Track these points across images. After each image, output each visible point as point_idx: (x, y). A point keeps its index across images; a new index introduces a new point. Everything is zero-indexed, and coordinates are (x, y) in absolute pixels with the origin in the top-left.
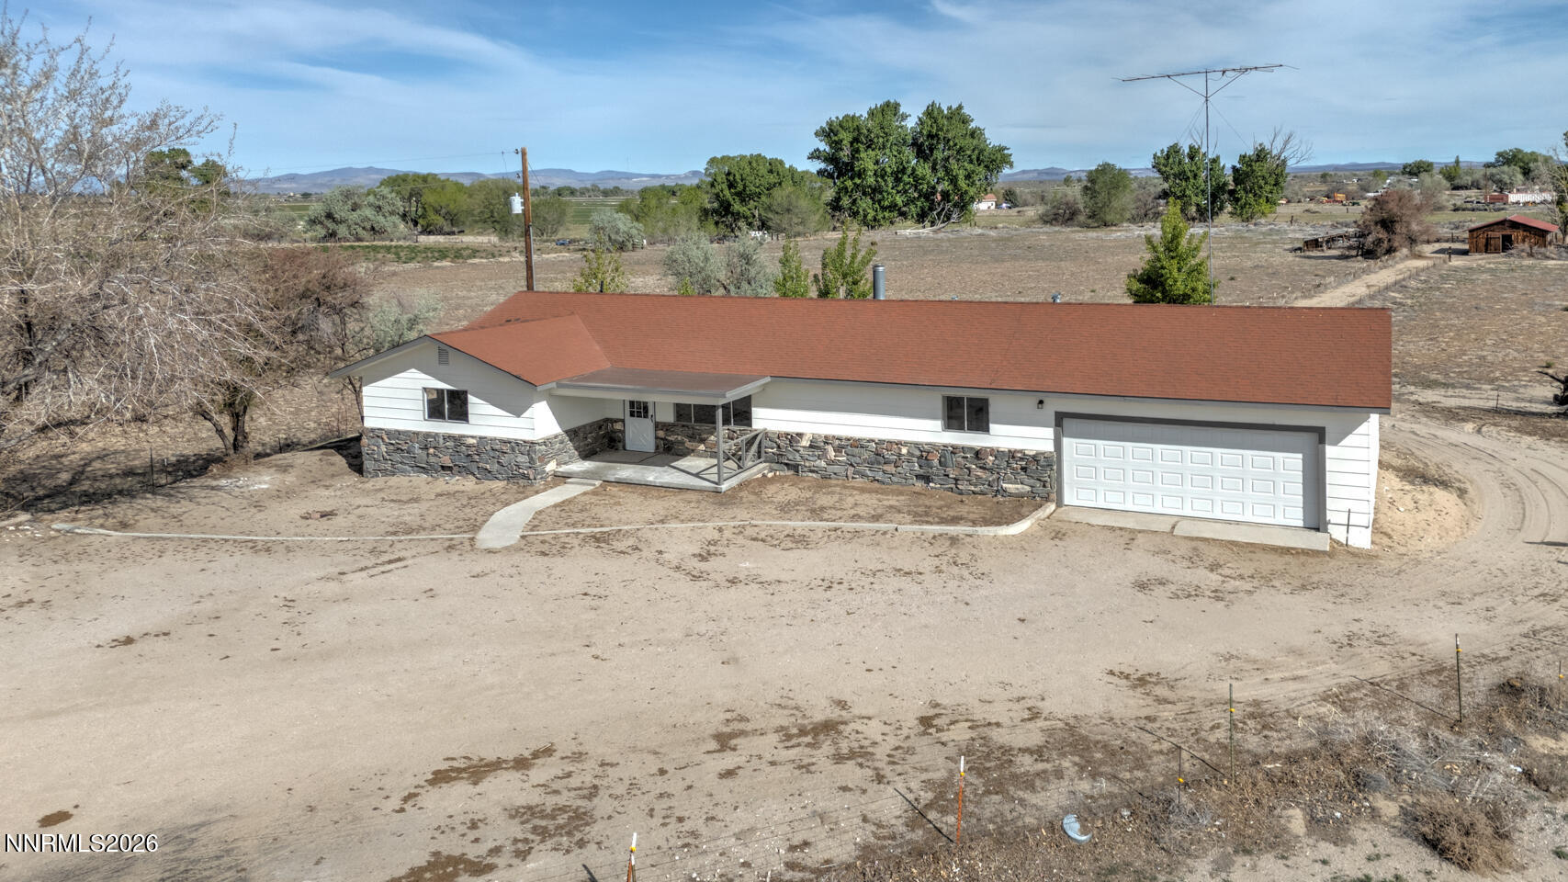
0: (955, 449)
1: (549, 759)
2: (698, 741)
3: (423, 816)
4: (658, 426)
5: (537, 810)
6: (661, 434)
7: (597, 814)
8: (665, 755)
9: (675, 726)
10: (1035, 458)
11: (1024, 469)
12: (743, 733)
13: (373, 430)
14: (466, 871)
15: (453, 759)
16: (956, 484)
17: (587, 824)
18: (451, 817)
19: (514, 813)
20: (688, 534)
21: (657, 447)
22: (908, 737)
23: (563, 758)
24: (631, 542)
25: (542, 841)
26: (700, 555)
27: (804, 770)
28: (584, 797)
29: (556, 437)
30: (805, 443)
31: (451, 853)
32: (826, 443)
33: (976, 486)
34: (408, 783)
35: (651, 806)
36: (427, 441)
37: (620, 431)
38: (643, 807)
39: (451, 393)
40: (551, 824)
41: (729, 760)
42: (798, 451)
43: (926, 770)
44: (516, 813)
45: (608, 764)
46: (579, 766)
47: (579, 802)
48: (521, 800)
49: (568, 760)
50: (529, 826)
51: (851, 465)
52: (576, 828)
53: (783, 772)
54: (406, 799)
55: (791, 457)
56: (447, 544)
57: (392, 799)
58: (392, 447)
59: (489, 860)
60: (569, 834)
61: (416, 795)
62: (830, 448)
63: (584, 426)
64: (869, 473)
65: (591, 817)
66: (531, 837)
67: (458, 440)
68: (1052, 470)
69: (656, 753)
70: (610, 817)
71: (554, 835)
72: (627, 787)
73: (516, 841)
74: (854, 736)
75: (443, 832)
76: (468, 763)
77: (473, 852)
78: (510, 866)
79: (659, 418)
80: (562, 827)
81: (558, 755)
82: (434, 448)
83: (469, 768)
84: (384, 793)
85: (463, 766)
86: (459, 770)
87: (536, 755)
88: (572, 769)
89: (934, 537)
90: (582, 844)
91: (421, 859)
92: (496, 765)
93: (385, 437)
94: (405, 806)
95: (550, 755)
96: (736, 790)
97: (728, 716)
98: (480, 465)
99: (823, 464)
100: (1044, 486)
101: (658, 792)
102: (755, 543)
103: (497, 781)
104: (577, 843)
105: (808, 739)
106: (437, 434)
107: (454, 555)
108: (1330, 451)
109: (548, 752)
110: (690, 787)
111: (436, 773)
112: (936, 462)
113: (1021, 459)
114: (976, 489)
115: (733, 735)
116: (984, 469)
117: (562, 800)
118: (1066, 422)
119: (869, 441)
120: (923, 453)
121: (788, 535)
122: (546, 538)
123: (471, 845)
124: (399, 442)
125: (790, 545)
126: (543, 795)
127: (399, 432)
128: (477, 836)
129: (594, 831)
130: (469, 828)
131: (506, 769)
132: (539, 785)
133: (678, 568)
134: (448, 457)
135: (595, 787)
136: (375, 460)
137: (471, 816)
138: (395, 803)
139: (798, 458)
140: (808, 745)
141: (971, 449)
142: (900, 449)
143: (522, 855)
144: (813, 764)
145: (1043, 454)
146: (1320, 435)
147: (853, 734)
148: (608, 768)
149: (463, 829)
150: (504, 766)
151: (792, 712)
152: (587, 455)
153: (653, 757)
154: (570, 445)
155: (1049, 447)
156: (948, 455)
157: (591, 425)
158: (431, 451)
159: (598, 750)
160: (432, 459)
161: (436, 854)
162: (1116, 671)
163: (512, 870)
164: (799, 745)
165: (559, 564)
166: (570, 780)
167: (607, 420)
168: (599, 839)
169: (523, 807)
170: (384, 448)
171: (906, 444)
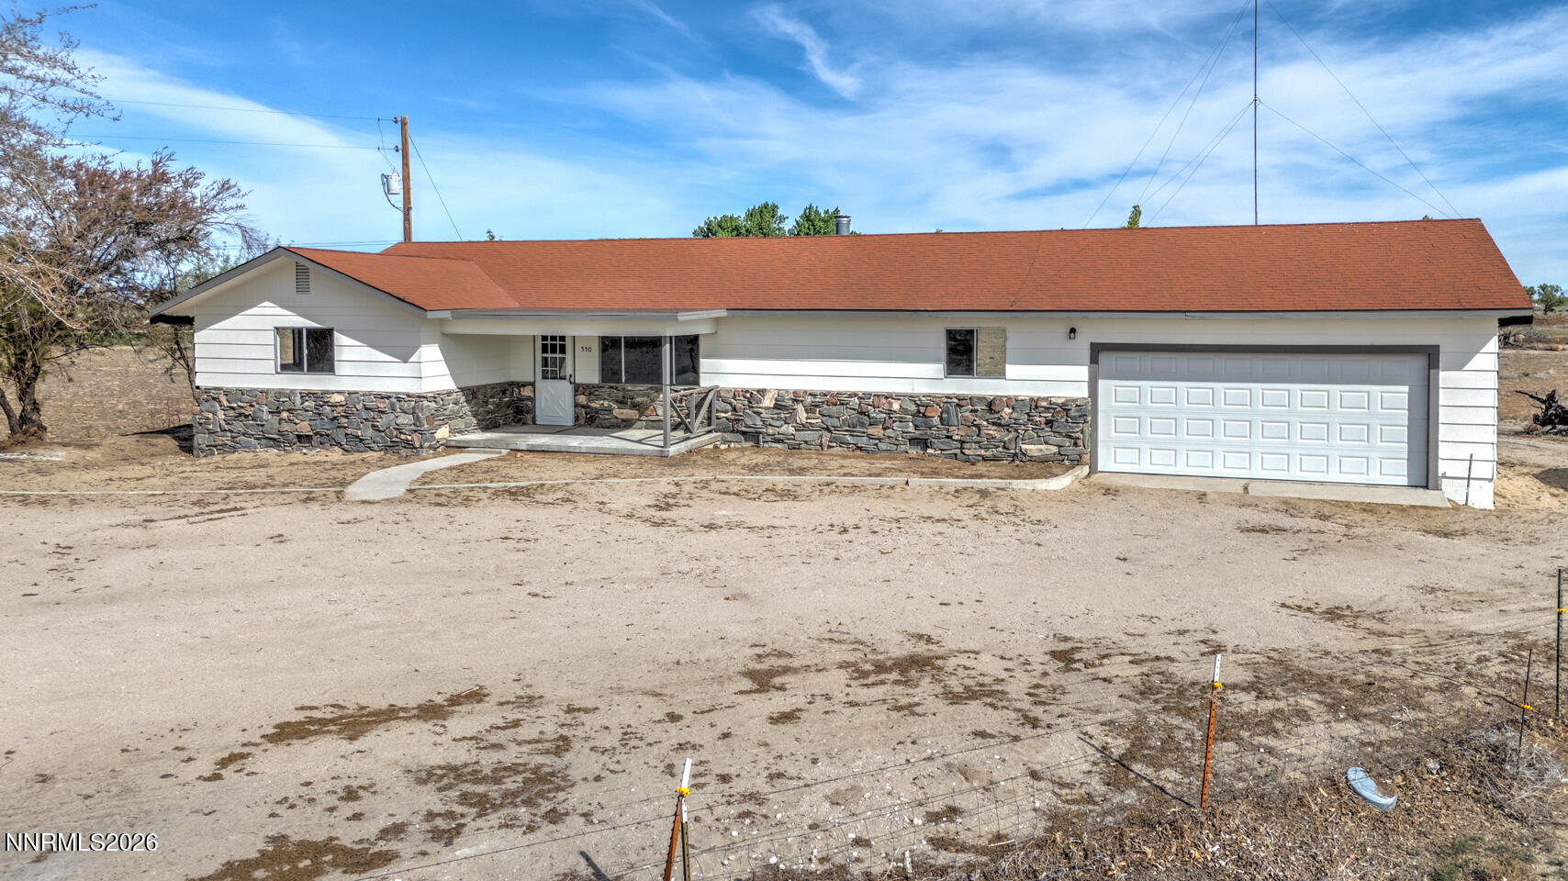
0: (961, 401)
1: (478, 707)
2: (720, 680)
3: (256, 785)
4: (578, 389)
5: (465, 770)
6: (582, 399)
7: (574, 774)
8: (672, 697)
9: (678, 663)
10: (1065, 408)
11: (1049, 423)
12: (786, 670)
13: (207, 390)
14: (335, 865)
15: (311, 708)
16: (962, 448)
17: (559, 789)
18: (308, 784)
19: (424, 775)
20: (635, 488)
21: (577, 418)
22: (1045, 674)
23: (501, 704)
24: (559, 495)
25: (480, 815)
26: (657, 506)
27: (906, 712)
28: (547, 752)
29: (449, 393)
30: (768, 402)
31: (308, 837)
32: (795, 401)
33: (987, 449)
34: (231, 740)
35: (667, 761)
36: (279, 403)
37: (529, 398)
38: (654, 762)
39: (311, 332)
40: (494, 792)
41: (778, 702)
42: (759, 414)
43: (1098, 712)
44: (426, 776)
45: (579, 710)
46: (533, 712)
47: (540, 759)
48: (437, 758)
49: (511, 706)
50: (454, 794)
51: (827, 429)
52: (541, 794)
53: (876, 715)
54: (223, 763)
55: (750, 423)
56: (305, 496)
57: (198, 763)
58: (232, 413)
59: (382, 846)
60: (529, 802)
61: (243, 756)
62: (800, 408)
63: (485, 386)
64: (849, 439)
65: (565, 778)
66: (459, 809)
67: (320, 397)
68: (1085, 422)
69: (657, 695)
70: (598, 779)
71: (502, 806)
72: (621, 736)
73: (431, 816)
74: (961, 672)
75: (292, 807)
76: (339, 713)
77: (348, 835)
78: (424, 854)
79: (581, 379)
80: (514, 794)
81: (493, 700)
82: (288, 411)
83: (341, 718)
84: (185, 755)
85: (329, 716)
86: (323, 722)
87: (455, 700)
88: (519, 716)
89: (957, 491)
90: (554, 817)
91: (249, 848)
92: (390, 715)
93: (223, 399)
94: (223, 772)
95: (479, 701)
96: (804, 736)
97: (759, 651)
98: (349, 431)
99: (791, 430)
100: (1076, 444)
101: (674, 742)
102: (727, 496)
103: (391, 734)
104: (546, 816)
105: (894, 676)
106: (292, 391)
107: (315, 506)
108: (1445, 377)
109: (477, 696)
110: (726, 736)
111: (281, 726)
112: (936, 421)
113: (1047, 409)
114: (989, 454)
115: (772, 673)
116: (1000, 425)
117: (510, 756)
118: (1104, 358)
119: (850, 396)
120: (920, 408)
121: (767, 490)
122: (442, 492)
123: (347, 823)
124: (242, 406)
125: (773, 498)
126: (474, 752)
127: (242, 391)
128: (358, 811)
129: (576, 798)
130: (341, 799)
131: (405, 719)
132: (465, 738)
133: (630, 516)
134: (306, 423)
135: (564, 738)
136: (211, 433)
137: (346, 782)
138: (206, 766)
139: (759, 423)
140: (897, 682)
141: (981, 399)
142: (890, 404)
143: (447, 837)
144: (917, 704)
145: (1075, 400)
146: (1431, 356)
147: (960, 669)
148: (582, 714)
149: (332, 801)
150: (402, 714)
151: (853, 646)
152: (488, 425)
153: (652, 700)
154: (467, 408)
155: (1082, 392)
156: (952, 409)
157: (493, 387)
158: (285, 415)
159: (557, 691)
160: (286, 427)
161: (279, 840)
162: (1289, 602)
163: (426, 861)
164: (882, 683)
165: (462, 514)
166: (519, 729)
167: (512, 384)
168: (586, 809)
169: (440, 767)
170: (221, 415)
171: (898, 397)
